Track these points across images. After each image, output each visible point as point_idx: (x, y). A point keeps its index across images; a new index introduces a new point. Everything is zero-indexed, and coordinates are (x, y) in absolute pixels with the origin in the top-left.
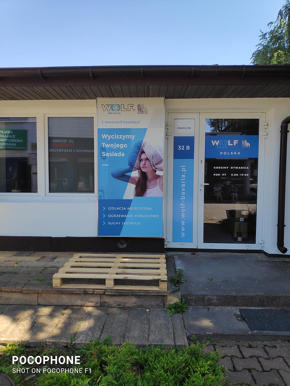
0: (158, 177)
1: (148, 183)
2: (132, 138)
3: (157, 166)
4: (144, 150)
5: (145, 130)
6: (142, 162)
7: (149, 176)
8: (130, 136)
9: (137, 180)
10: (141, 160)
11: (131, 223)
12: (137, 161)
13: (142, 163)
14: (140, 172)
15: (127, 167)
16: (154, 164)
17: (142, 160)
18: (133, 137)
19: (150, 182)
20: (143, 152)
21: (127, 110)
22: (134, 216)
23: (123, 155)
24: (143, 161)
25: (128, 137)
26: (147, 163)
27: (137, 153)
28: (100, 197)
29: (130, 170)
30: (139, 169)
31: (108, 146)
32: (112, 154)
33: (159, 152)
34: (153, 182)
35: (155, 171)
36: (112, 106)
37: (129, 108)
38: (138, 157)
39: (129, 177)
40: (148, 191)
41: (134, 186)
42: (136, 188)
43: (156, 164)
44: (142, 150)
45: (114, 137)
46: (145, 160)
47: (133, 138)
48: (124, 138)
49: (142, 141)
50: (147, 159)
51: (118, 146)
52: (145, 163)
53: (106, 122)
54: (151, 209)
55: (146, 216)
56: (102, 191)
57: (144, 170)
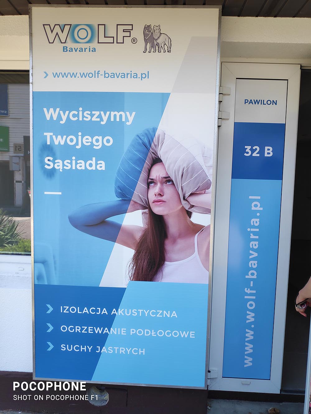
1: (168, 246)
2: (127, 120)
3: (194, 200)
4: (161, 154)
5: (164, 97)
6: (154, 187)
7: (173, 226)
8: (121, 116)
9: (138, 235)
10: (150, 182)
11: (122, 350)
12: (141, 185)
13: (154, 190)
14: (147, 216)
15: (112, 199)
16: (187, 195)
17: (153, 182)
18: (129, 118)
19: (174, 241)
20: (157, 160)
21: (115, 40)
22: (128, 332)
23: (102, 166)
24: (156, 183)
25: (115, 116)
26: (168, 191)
27: (141, 162)
28: (39, 277)
29: (120, 210)
30: (146, 206)
31: (59, 140)
32: (71, 164)
33: (200, 160)
34: (181, 243)
35: (189, 214)
36: (73, 28)
37: (121, 34)
38: (143, 175)
39: (117, 227)
40: (169, 268)
41: (130, 253)
42: (137, 259)
43: (192, 194)
44: (155, 153)
45: (78, 116)
46: (162, 183)
47: (131, 119)
48: (105, 118)
49: (155, 130)
50: (168, 180)
51: (87, 140)
52: (161, 190)
53: (56, 75)
54: (174, 314)
55: (162, 333)
56: (44, 262)
57: (158, 210)
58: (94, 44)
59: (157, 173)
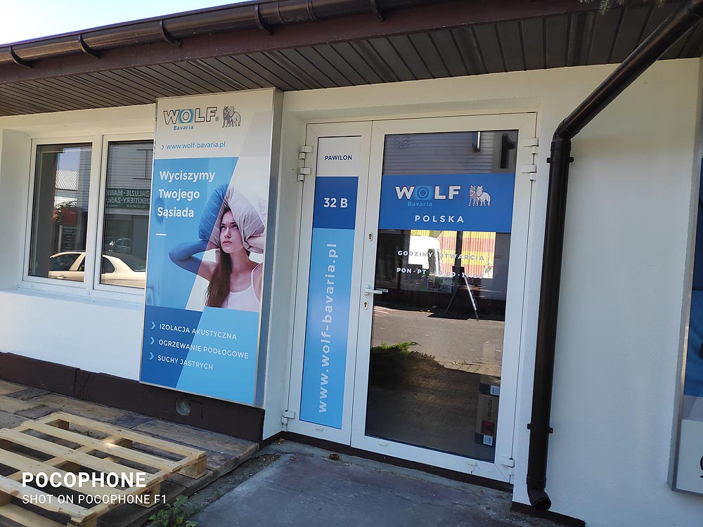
0: (253, 265)
1: (233, 280)
2: (210, 179)
3: (252, 242)
5: (234, 161)
6: (224, 230)
7: (237, 263)
8: (206, 175)
9: (212, 269)
10: (222, 227)
11: (198, 365)
12: (216, 229)
13: (225, 233)
14: (219, 253)
15: (197, 240)
16: (247, 238)
18: (210, 177)
19: (237, 276)
20: (227, 209)
21: (205, 120)
22: (202, 349)
23: (192, 214)
24: (226, 228)
25: (202, 176)
26: (234, 234)
27: (217, 210)
28: (148, 300)
29: (201, 249)
30: (219, 246)
31: (167, 195)
32: (173, 212)
34: (242, 277)
35: (248, 253)
36: (181, 112)
37: (209, 114)
38: (218, 220)
39: (199, 262)
40: (233, 296)
42: (211, 288)
43: (250, 237)
44: (227, 204)
45: (179, 176)
46: (230, 228)
47: (212, 178)
48: (196, 178)
49: (227, 186)
50: (234, 225)
51: (184, 194)
52: (229, 233)
53: (169, 147)
54: (234, 337)
55: (225, 353)
56: (152, 288)
57: (226, 249)
58: (193, 123)
59: (227, 219)
